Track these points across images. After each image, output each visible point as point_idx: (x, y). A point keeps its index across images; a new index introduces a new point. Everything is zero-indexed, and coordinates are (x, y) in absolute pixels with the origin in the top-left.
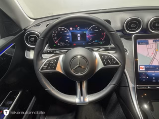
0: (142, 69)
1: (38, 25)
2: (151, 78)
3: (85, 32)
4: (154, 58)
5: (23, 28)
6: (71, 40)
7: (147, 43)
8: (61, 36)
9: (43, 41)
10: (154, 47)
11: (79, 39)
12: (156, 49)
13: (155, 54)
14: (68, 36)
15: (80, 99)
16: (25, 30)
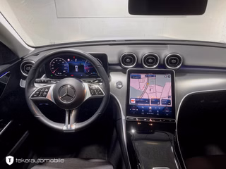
0: (133, 102)
1: (37, 55)
2: (140, 110)
3: (82, 63)
4: (144, 92)
5: (20, 56)
6: (68, 71)
7: (140, 78)
8: (59, 67)
9: (35, 70)
10: (146, 81)
11: (77, 70)
12: (148, 83)
13: (146, 88)
14: (65, 67)
15: (67, 127)
16: (22, 59)
